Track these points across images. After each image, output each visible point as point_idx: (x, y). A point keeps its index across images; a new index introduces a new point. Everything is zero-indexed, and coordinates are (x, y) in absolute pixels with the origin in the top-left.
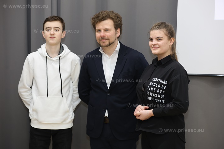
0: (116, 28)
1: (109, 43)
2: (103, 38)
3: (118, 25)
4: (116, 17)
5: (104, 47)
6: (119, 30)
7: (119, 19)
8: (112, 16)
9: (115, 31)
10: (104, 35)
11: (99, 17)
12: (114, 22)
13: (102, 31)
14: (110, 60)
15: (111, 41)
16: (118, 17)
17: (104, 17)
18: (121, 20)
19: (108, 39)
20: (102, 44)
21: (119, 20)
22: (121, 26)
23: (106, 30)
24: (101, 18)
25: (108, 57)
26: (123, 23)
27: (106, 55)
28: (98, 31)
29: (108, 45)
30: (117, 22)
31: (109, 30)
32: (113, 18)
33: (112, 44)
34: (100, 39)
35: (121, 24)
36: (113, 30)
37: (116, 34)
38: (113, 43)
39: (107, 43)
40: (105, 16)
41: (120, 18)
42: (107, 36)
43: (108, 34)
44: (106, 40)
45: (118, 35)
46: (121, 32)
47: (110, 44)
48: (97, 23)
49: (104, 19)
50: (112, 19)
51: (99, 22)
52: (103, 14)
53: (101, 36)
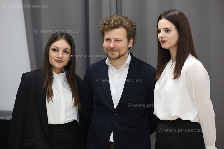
0: (129, 38)
1: (120, 54)
2: (112, 49)
3: (131, 35)
4: (130, 26)
5: (113, 59)
6: (131, 41)
7: (134, 28)
8: (125, 24)
9: (127, 42)
10: (115, 46)
11: (110, 24)
12: (127, 31)
13: (113, 41)
14: (118, 74)
15: (122, 53)
16: (132, 25)
17: (116, 25)
18: (136, 29)
19: (119, 50)
20: (110, 55)
21: (133, 30)
22: (135, 35)
23: (117, 40)
24: (112, 26)
26: (137, 31)
27: (114, 68)
28: (107, 40)
29: (117, 57)
30: (131, 32)
31: (120, 41)
32: (127, 26)
33: (122, 56)
34: (109, 49)
35: (135, 34)
36: (125, 40)
37: (128, 45)
38: (124, 55)
39: (117, 54)
40: (118, 24)
41: (135, 26)
43: (119, 44)
45: (130, 45)
46: (133, 42)
47: (120, 56)
48: (107, 31)
49: (116, 27)
50: (125, 27)
51: (110, 29)
52: (115, 21)
53: (110, 47)
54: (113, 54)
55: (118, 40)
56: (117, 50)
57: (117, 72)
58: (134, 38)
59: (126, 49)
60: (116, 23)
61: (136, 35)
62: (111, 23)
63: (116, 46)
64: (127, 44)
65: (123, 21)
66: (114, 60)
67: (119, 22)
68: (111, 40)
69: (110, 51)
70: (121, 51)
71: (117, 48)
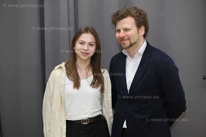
0: (139, 26)
1: (131, 43)
2: (122, 39)
4: (138, 14)
6: (143, 28)
8: (133, 13)
9: (137, 30)
10: (124, 35)
12: (136, 20)
13: (122, 31)
14: (133, 63)
15: (133, 41)
16: (140, 14)
17: (123, 15)
18: (145, 17)
21: (142, 18)
23: (126, 30)
28: (118, 31)
29: (129, 46)
30: (139, 20)
31: (129, 30)
34: (120, 39)
36: (135, 29)
38: (135, 43)
39: (127, 43)
40: (125, 14)
42: (127, 36)
43: (129, 33)
44: (126, 40)
45: (142, 33)
47: (131, 45)
49: (123, 17)
50: (133, 16)
53: (120, 37)
54: (124, 44)
55: (127, 30)
59: (136, 37)
64: (137, 32)
69: (122, 41)
70: (131, 39)
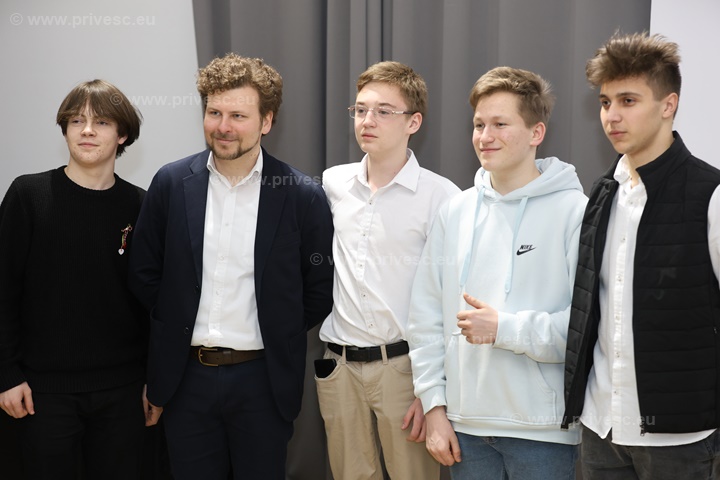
0: (263, 112)
1: (240, 149)
2: (223, 136)
4: (269, 83)
5: (224, 158)
6: (269, 118)
7: (277, 89)
8: (257, 80)
9: (258, 120)
10: (229, 129)
12: (261, 95)
13: (225, 116)
14: (234, 194)
15: (244, 147)
16: (272, 82)
17: (235, 81)
18: (280, 91)
19: (239, 139)
20: (218, 149)
21: (275, 93)
23: (235, 115)
24: (226, 80)
25: (230, 187)
27: (222, 177)
28: (212, 113)
29: (234, 155)
30: (269, 98)
31: (243, 116)
32: (261, 84)
33: (245, 152)
34: (216, 134)
35: (279, 102)
36: (255, 115)
37: (260, 129)
38: (249, 150)
39: (233, 148)
40: (240, 78)
42: (236, 131)
43: (239, 125)
44: (232, 140)
45: (266, 129)
46: (273, 122)
47: (240, 154)
48: (213, 92)
49: (235, 84)
50: (256, 86)
51: (220, 89)
52: (233, 70)
53: (219, 131)
54: (224, 147)
55: (237, 116)
56: (235, 138)
57: (232, 191)
58: (275, 112)
59: (256, 136)
60: (236, 76)
61: (281, 105)
62: (225, 74)
63: (232, 128)
64: (258, 125)
65: (253, 71)
66: (226, 161)
67: (242, 73)
68: (221, 114)
69: (218, 139)
70: (243, 141)
71: (234, 133)
